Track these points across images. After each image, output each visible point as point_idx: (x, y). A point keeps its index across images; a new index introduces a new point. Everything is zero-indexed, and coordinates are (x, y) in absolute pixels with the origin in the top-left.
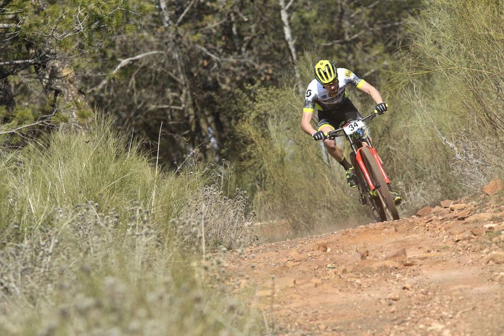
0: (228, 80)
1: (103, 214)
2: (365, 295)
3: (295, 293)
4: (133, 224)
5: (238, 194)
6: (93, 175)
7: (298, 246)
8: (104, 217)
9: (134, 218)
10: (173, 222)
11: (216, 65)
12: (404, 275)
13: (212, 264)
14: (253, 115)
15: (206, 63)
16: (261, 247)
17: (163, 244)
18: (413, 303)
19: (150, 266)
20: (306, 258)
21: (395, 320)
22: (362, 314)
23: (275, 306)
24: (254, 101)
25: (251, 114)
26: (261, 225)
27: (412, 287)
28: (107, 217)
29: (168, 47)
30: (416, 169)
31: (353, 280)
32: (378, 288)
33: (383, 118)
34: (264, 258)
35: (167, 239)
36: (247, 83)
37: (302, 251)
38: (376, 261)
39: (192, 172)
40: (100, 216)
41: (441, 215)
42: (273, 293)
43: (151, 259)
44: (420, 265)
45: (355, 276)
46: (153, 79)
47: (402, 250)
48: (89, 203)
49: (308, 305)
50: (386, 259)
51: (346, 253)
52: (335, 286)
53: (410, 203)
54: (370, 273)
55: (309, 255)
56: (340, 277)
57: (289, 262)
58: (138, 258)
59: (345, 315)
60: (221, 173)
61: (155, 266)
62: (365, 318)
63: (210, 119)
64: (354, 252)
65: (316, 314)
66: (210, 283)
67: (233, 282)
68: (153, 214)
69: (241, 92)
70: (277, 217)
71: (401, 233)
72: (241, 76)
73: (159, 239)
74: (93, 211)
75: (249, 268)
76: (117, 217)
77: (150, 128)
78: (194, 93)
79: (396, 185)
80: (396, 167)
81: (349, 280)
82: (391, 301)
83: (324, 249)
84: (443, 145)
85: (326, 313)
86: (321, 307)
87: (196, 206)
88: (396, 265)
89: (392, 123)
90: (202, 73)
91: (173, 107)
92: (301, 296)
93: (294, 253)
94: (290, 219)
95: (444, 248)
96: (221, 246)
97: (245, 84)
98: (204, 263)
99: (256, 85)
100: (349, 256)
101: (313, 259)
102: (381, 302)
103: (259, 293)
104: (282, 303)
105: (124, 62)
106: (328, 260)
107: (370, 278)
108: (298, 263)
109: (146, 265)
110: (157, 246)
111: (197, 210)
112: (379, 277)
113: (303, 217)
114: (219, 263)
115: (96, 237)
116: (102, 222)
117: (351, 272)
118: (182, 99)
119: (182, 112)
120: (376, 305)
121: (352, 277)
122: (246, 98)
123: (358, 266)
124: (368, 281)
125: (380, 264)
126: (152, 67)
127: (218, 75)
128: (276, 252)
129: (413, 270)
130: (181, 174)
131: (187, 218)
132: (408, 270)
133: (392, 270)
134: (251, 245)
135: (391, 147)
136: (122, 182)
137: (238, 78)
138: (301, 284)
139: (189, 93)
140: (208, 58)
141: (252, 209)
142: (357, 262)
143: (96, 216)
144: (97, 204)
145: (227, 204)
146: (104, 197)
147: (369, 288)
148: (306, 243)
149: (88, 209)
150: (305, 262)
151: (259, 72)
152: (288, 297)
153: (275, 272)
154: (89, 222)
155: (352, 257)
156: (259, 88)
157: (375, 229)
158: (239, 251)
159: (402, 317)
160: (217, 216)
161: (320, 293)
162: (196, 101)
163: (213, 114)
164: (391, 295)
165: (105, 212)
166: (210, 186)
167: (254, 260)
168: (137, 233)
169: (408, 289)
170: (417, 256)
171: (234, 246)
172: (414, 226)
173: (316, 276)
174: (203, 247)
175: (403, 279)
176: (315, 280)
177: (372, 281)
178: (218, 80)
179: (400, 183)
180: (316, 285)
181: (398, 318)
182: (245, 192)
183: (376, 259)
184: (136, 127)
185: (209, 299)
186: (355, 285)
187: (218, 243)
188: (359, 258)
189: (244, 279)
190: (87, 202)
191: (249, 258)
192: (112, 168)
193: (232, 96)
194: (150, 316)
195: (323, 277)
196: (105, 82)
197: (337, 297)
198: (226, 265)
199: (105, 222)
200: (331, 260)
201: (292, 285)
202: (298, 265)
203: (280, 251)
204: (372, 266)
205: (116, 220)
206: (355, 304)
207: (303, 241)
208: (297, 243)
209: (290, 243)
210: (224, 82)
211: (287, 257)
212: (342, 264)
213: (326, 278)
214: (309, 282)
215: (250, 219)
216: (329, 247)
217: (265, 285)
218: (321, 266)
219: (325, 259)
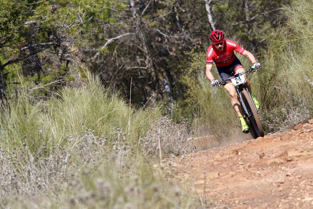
1: (98, 137)
2: (263, 181)
3: (219, 182)
5: (182, 120)
7: (221, 152)
8: (98, 139)
9: (117, 139)
11: (166, 40)
12: (287, 167)
13: (166, 166)
14: (191, 70)
15: (160, 39)
16: (198, 153)
17: (135, 154)
18: (293, 185)
19: (129, 168)
20: (226, 159)
21: (282, 196)
22: (261, 193)
23: (207, 190)
24: (191, 61)
25: (189, 70)
26: (198, 139)
27: (292, 175)
28: (100, 138)
29: (136, 30)
30: (293, 100)
31: (255, 171)
32: (271, 176)
33: (271, 69)
34: (199, 160)
36: (186, 51)
37: (223, 154)
38: (269, 159)
39: (152, 108)
40: (96, 138)
41: (309, 128)
42: (205, 182)
43: (129, 163)
44: (297, 161)
46: (128, 50)
47: (285, 152)
48: (89, 130)
49: (228, 189)
50: (275, 158)
51: (250, 155)
52: (244, 176)
53: (290, 121)
54: (266, 167)
55: (228, 157)
56: (247, 170)
57: (215, 162)
59: (251, 194)
60: (171, 108)
62: (263, 195)
63: (165, 74)
64: (255, 154)
65: (233, 194)
66: (165, 177)
67: (180, 176)
68: (129, 135)
69: (182, 56)
70: (208, 134)
71: (284, 141)
72: (182, 46)
73: (133, 151)
74: (92, 135)
75: (190, 167)
78: (154, 59)
79: (281, 111)
80: (280, 99)
81: (253, 172)
82: (279, 184)
83: (236, 153)
84: (309, 84)
85: (239, 193)
86: (236, 189)
87: (156, 129)
88: (282, 161)
89: (276, 72)
90: (158, 46)
91: (141, 68)
92: (223, 183)
93: (218, 156)
94: (216, 135)
95: (311, 149)
97: (184, 52)
98: (162, 165)
99: (191, 52)
100: (252, 157)
101: (230, 160)
102: (273, 185)
103: (197, 183)
104: (212, 188)
105: (110, 41)
106: (239, 160)
107: (266, 170)
108: (221, 162)
109: (125, 167)
110: (132, 156)
111: (157, 131)
112: (271, 169)
113: (224, 133)
114: (170, 165)
117: (254, 167)
118: (146, 62)
119: (146, 70)
120: (270, 186)
121: (255, 170)
123: (258, 163)
125: (272, 161)
126: (126, 43)
127: (168, 46)
128: (207, 156)
129: (293, 164)
130: (146, 109)
132: (289, 164)
133: (279, 164)
134: (192, 152)
135: (276, 87)
136: (109, 116)
137: (180, 48)
138: (223, 176)
139: (150, 58)
140: (161, 36)
141: (192, 130)
142: (257, 160)
143: (93, 139)
144: (94, 131)
145: (175, 127)
146: (98, 126)
147: (265, 176)
148: (225, 149)
150: (225, 162)
151: (193, 43)
152: (215, 184)
153: (206, 169)
154: (90, 142)
155: (254, 157)
156: (193, 54)
157: (268, 139)
159: (287, 194)
160: (169, 135)
161: (235, 180)
162: (155, 63)
163: (166, 71)
164: (279, 180)
166: (164, 116)
167: (193, 162)
168: (119, 148)
169: (290, 176)
170: (295, 155)
171: (181, 153)
172: (292, 136)
173: (232, 170)
174: (160, 155)
175: (286, 170)
176: (231, 173)
177: (267, 172)
178: (168, 49)
179: (283, 109)
180: (232, 176)
181: (284, 194)
182: (187, 119)
183: (269, 158)
186: (257, 175)
187: (170, 152)
188: (259, 158)
189: (187, 174)
190: (87, 130)
191: (190, 161)
192: (102, 108)
193: (177, 59)
195: (236, 171)
196: (98, 54)
197: (246, 183)
198: (175, 165)
199: (99, 142)
200: (241, 159)
201: (217, 176)
202: (221, 164)
203: (209, 155)
204: (267, 163)
205: (105, 140)
206: (257, 187)
207: (224, 149)
208: (219, 150)
209: (215, 150)
210: (171, 51)
211: (214, 159)
212: (248, 162)
213: (238, 171)
214: (228, 174)
215: (190, 136)
216: (240, 151)
217: (200, 177)
218: (235, 164)
219: (237, 159)
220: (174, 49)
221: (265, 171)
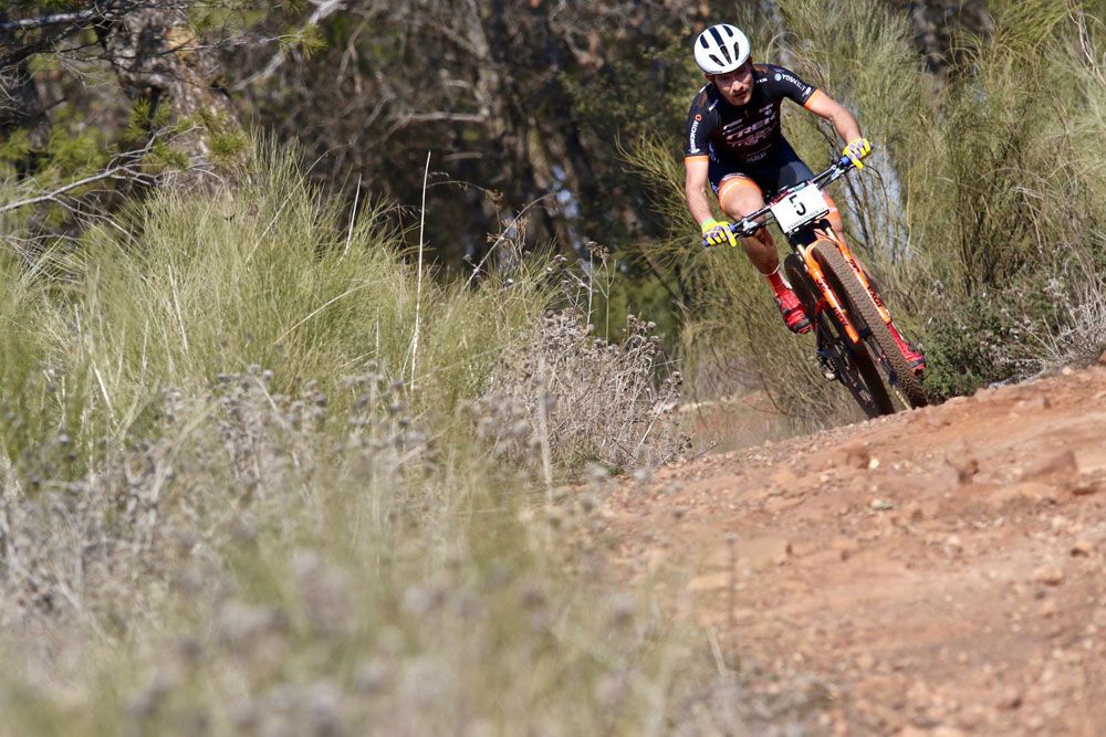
1: (288, 398)
2: (973, 574)
3: (791, 579)
4: (363, 420)
5: (633, 330)
7: (795, 457)
8: (288, 405)
9: (365, 403)
10: (466, 410)
11: (563, 4)
12: (1074, 517)
13: (572, 513)
15: (536, 0)
16: (699, 463)
17: (442, 466)
18: (1100, 590)
19: (413, 524)
20: (816, 486)
21: (1054, 636)
22: (968, 625)
23: (741, 613)
24: (668, 89)
26: (699, 409)
27: (1096, 549)
28: (296, 404)
30: (1094, 246)
31: (940, 537)
32: (1005, 555)
33: (1002, 118)
34: (708, 491)
35: (453, 453)
36: (647, 47)
37: (806, 467)
38: (997, 487)
39: (510, 280)
40: (277, 403)
42: (734, 581)
43: (415, 506)
45: (944, 526)
46: (402, 47)
47: (1064, 456)
48: (249, 370)
49: (826, 608)
50: (1024, 479)
51: (919, 470)
52: (895, 554)
53: (1084, 334)
54: (984, 517)
55: (824, 478)
56: (907, 532)
57: (772, 499)
58: (379, 505)
59: (923, 629)
60: (586, 280)
61: (426, 524)
62: (975, 634)
63: (555, 145)
64: (938, 466)
65: (848, 629)
66: (569, 561)
67: (629, 556)
68: (416, 392)
69: (631, 68)
70: (740, 388)
71: (1058, 410)
72: (629, 27)
73: (431, 454)
74: (261, 389)
75: (669, 519)
76: (322, 404)
78: (507, 79)
79: (1045, 289)
80: (1042, 242)
81: (930, 538)
82: (1043, 587)
83: (860, 462)
85: (874, 625)
86: (861, 611)
87: (527, 366)
88: (1052, 493)
89: (1025, 127)
90: (530, 26)
91: (457, 117)
92: (807, 583)
93: (783, 477)
94: (772, 392)
98: (552, 510)
100: (928, 477)
101: (835, 489)
102: (1015, 592)
104: (759, 605)
105: (327, 5)
106: (874, 488)
107: (985, 530)
108: (796, 501)
109: (401, 523)
110: (428, 472)
111: (528, 375)
112: (1009, 528)
114: (589, 508)
115: (271, 457)
116: (284, 417)
117: (935, 517)
118: (480, 94)
119: (481, 127)
120: (1004, 597)
121: (938, 530)
123: (952, 500)
124: (980, 540)
125: (1009, 492)
126: (397, 17)
127: (569, 28)
128: (738, 474)
129: (1097, 506)
130: (483, 286)
131: (503, 399)
132: (1084, 506)
133: (1040, 507)
135: (1025, 191)
136: (333, 314)
137: (622, 33)
138: (808, 554)
139: (495, 78)
141: (673, 369)
142: (949, 489)
144: (268, 373)
145: (605, 357)
146: (286, 355)
147: (983, 557)
148: (814, 448)
149: (246, 386)
150: (813, 498)
152: (774, 589)
153: (736, 526)
154: (251, 419)
155: (936, 477)
157: (993, 403)
159: (1075, 626)
160: (581, 391)
161: (857, 574)
162: (515, 99)
163: (563, 130)
164: (1041, 572)
165: (292, 393)
166: (560, 313)
167: (681, 499)
168: (375, 442)
169: (1086, 555)
171: (629, 464)
172: (1095, 390)
173: (843, 532)
174: (547, 470)
175: (1072, 530)
176: (842, 543)
177: (992, 539)
178: (570, 40)
179: (1054, 283)
180: (845, 556)
181: (1063, 630)
182: (651, 324)
183: (998, 482)
184: (366, 172)
186: (947, 550)
187: (586, 459)
188: (954, 481)
189: (657, 547)
190: (243, 369)
191: (667, 495)
192: (306, 281)
195: (861, 535)
196: (278, 60)
197: (901, 584)
198: (609, 513)
199: (292, 417)
200: (881, 488)
201: (782, 556)
202: (797, 505)
203: (748, 471)
204: (988, 500)
205: (317, 410)
206: (949, 598)
207: (807, 445)
208: (790, 449)
209: (773, 451)
210: (584, 46)
211: (767, 487)
212: (911, 497)
213: (870, 535)
214: (826, 547)
215: (667, 394)
216: (876, 455)
217: (709, 561)
218: (855, 506)
219: (866, 488)
220: (594, 40)
221: (980, 535)
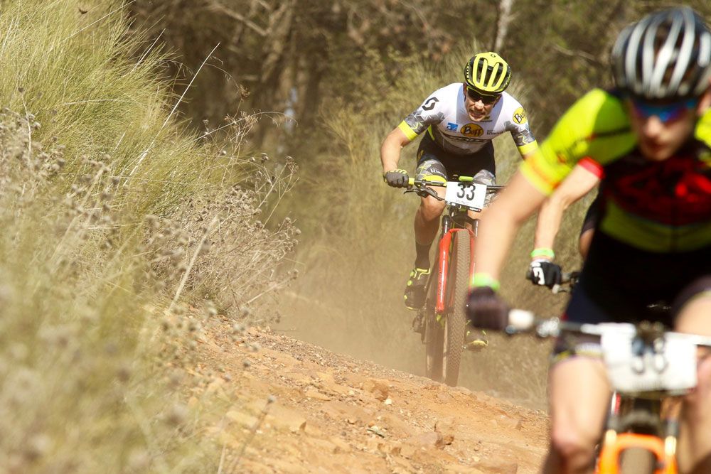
0: (366, 26)
1: (41, 147)
3: (294, 445)
4: (81, 190)
5: (284, 228)
6: (57, 72)
7: (341, 369)
8: (39, 152)
9: (88, 180)
10: (150, 221)
13: (180, 326)
16: (278, 337)
17: (115, 247)
19: (75, 274)
20: (344, 395)
23: (250, 450)
24: (393, 84)
25: (375, 102)
26: (297, 300)
28: (44, 154)
34: (273, 359)
35: (126, 244)
36: (395, 49)
37: (343, 379)
38: (458, 462)
39: (225, 152)
40: (32, 146)
42: (258, 427)
45: (410, 468)
47: (512, 466)
48: (27, 116)
50: (477, 466)
51: (415, 422)
52: (368, 467)
55: (352, 393)
56: (384, 458)
57: (311, 387)
58: (61, 250)
60: (273, 179)
61: (84, 279)
63: (302, 77)
64: (428, 427)
66: (160, 355)
67: (200, 372)
68: (125, 189)
69: (377, 57)
70: (330, 301)
71: (525, 434)
72: (392, 30)
73: (111, 237)
74: (26, 132)
75: (239, 363)
76: (61, 164)
77: (194, 39)
78: (298, 19)
81: (396, 470)
83: (380, 395)
87: (204, 213)
91: (250, 24)
92: (303, 454)
93: (326, 377)
96: (210, 303)
97: (391, 48)
98: (168, 315)
99: (408, 60)
100: (418, 429)
101: (355, 404)
103: (233, 414)
104: (264, 451)
106: (379, 418)
108: (325, 397)
109: (67, 268)
110: (103, 247)
111: (202, 220)
114: (192, 329)
115: (9, 180)
116: (33, 158)
117: (407, 458)
118: (273, 18)
119: (262, 39)
121: (405, 467)
122: (381, 72)
123: (424, 454)
125: (464, 469)
127: (354, 8)
128: (298, 359)
130: (206, 146)
131: (177, 227)
134: (263, 325)
137: (385, 31)
138: (313, 436)
139: (289, 14)
142: (426, 446)
144: (38, 124)
145: (257, 235)
146: (56, 118)
148: (357, 369)
149: (19, 124)
150: (338, 402)
151: (425, 39)
152: (279, 446)
153: (278, 392)
154: (10, 148)
155: (421, 434)
156: (411, 67)
157: (485, 406)
158: (237, 326)
160: (229, 247)
161: (337, 466)
162: (294, 33)
165: (45, 145)
166: (244, 191)
167: (254, 354)
168: (80, 208)
171: (233, 311)
173: (344, 434)
174: (179, 289)
176: (339, 441)
178: (350, 17)
180: (336, 451)
182: (299, 231)
183: (460, 458)
184: (171, 26)
185: (145, 380)
187: (207, 294)
188: (434, 442)
189: (221, 377)
190: (23, 112)
191: (246, 346)
192: (93, 78)
193: (360, 58)
194: (29, 362)
195: (354, 443)
198: (202, 337)
199: (37, 162)
200: (385, 420)
201: (297, 429)
202: (325, 401)
203: (306, 360)
204: (447, 467)
205: (56, 166)
207: (352, 365)
208: (341, 362)
210: (357, 25)
211: (313, 378)
212: (400, 436)
213: (360, 446)
214: (327, 439)
215: (283, 280)
216: (392, 396)
217: (250, 406)
218: (361, 422)
219: (374, 414)
